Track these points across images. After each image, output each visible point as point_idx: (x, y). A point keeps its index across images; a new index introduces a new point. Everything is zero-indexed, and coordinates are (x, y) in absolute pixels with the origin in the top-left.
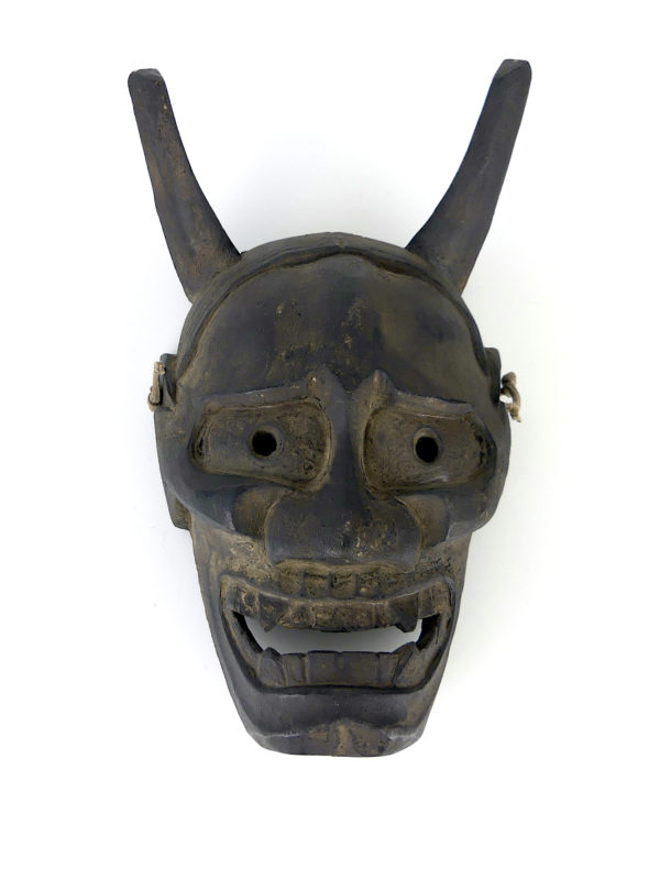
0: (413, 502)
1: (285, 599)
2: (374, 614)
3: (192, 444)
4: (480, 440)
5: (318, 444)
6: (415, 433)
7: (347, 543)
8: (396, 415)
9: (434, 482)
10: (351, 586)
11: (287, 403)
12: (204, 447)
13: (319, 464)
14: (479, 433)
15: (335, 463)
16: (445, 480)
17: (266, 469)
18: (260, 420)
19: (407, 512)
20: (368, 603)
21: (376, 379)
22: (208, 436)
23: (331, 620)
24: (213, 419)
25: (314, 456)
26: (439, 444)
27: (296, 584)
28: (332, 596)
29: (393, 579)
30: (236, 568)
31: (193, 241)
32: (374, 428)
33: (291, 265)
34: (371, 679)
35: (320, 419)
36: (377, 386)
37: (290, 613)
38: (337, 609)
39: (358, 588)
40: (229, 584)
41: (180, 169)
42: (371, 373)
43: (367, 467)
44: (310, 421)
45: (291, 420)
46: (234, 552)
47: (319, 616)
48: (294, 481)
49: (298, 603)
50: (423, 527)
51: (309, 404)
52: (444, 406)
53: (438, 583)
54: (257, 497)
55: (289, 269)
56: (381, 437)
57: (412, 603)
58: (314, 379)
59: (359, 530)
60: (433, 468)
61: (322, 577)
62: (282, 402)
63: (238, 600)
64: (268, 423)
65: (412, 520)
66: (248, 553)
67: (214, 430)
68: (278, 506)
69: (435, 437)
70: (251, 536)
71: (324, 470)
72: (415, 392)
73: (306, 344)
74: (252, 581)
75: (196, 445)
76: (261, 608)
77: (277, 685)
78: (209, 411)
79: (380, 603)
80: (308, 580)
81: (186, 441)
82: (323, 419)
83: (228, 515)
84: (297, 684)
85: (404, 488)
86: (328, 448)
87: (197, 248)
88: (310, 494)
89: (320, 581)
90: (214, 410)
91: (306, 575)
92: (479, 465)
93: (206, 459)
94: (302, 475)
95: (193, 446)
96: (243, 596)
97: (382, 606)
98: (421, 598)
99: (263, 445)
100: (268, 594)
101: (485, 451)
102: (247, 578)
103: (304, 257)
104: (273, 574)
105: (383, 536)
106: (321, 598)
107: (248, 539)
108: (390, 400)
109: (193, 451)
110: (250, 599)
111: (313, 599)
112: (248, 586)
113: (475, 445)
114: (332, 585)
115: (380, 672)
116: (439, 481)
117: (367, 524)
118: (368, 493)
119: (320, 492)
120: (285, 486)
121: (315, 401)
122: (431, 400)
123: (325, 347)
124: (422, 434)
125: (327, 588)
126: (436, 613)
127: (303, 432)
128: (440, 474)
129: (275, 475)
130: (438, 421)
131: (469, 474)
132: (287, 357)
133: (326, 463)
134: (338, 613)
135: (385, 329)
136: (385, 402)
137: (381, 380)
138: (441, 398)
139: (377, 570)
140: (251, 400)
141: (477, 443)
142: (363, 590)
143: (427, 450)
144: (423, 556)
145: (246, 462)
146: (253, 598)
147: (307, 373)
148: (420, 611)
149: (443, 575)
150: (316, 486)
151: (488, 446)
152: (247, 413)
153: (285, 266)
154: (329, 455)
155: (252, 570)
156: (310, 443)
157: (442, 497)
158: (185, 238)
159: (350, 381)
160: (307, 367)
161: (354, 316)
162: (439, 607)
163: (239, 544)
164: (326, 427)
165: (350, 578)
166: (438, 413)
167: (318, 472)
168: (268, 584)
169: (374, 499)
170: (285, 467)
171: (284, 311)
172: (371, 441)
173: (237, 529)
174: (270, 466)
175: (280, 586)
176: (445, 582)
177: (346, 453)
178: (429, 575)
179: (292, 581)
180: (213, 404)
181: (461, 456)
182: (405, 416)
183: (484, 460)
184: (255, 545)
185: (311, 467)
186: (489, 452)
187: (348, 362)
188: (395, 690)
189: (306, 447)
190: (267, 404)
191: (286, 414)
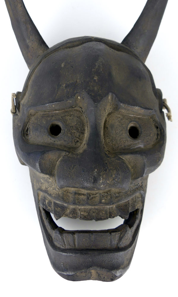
0: (127, 158)
1: (65, 205)
2: (108, 211)
3: (23, 130)
4: (157, 128)
5: (81, 130)
6: (128, 124)
7: (95, 180)
8: (119, 116)
9: (137, 148)
10: (97, 199)
11: (66, 110)
12: (28, 131)
13: (81, 140)
14: (157, 124)
15: (90, 139)
16: (142, 147)
17: (56, 142)
18: (53, 118)
19: (125, 163)
20: (106, 206)
21: (110, 97)
22: (30, 126)
23: (88, 215)
24: (33, 119)
25: (79, 136)
26: (140, 130)
27: (71, 197)
28: (88, 204)
29: (117, 195)
30: (44, 188)
31: (28, 41)
32: (109, 121)
33: (70, 47)
34: (108, 245)
35: (82, 117)
36: (110, 101)
37: (68, 211)
38: (90, 210)
39: (101, 200)
40: (41, 195)
41: (19, 5)
42: (107, 94)
43: (105, 141)
44: (77, 119)
45: (68, 118)
46: (42, 181)
47: (82, 213)
48: (70, 148)
49: (72, 207)
50: (132, 170)
51: (77, 110)
52: (142, 111)
53: (138, 194)
54: (51, 156)
55: (68, 49)
56: (112, 126)
57: (126, 205)
58: (79, 97)
59: (101, 174)
60: (136, 142)
61: (83, 194)
62: (64, 109)
63: (45, 203)
64: (57, 120)
65: (128, 167)
66: (48, 182)
67: (33, 123)
68: (62, 161)
69: (138, 126)
70: (49, 175)
71: (84, 142)
72: (129, 103)
73: (75, 80)
74: (50, 195)
75: (25, 130)
76: (54, 209)
77: (62, 247)
78: (31, 114)
79: (112, 206)
80: (77, 196)
81: (21, 129)
82: (84, 118)
83: (37, 164)
84: (71, 247)
85: (122, 151)
86: (86, 131)
87: (30, 44)
88: (77, 155)
89: (82, 197)
90: (33, 114)
91: (75, 193)
92: (157, 139)
93: (30, 137)
94: (73, 145)
95: (24, 131)
96: (47, 201)
97: (112, 208)
98: (130, 203)
99: (55, 130)
100: (58, 202)
101: (159, 132)
102: (48, 194)
103: (75, 44)
104: (60, 193)
105: (114, 176)
106: (83, 205)
107: (48, 176)
108: (116, 108)
109: (24, 134)
110: (50, 203)
111: (79, 205)
112: (48, 197)
113: (155, 130)
114: (88, 198)
115: (111, 242)
116: (140, 148)
117: (106, 170)
118: (106, 154)
119: (82, 154)
120: (65, 151)
121: (80, 109)
122: (137, 108)
123: (84, 81)
124: (131, 125)
125: (86, 200)
126: (137, 208)
127: (74, 124)
128: (140, 144)
129: (61, 145)
130: (139, 118)
131: (152, 143)
132: (66, 87)
133: (85, 139)
134: (91, 212)
135: (114, 73)
136: (114, 109)
137: (112, 98)
138: (141, 107)
139: (109, 191)
140: (48, 108)
141: (156, 129)
142: (103, 201)
143: (134, 133)
144: (131, 183)
145: (47, 139)
146: (51, 203)
147: (75, 94)
148: (130, 208)
149: (140, 190)
150: (80, 151)
151: (161, 130)
152: (47, 115)
153: (67, 48)
154: (87, 135)
155: (50, 190)
156: (77, 129)
157: (142, 155)
158: (24, 40)
159: (96, 98)
160: (75, 92)
161: (99, 66)
162: (138, 205)
163: (44, 178)
164: (85, 121)
165: (97, 195)
166: (140, 114)
167: (81, 143)
168: (58, 197)
169: (109, 157)
170: (65, 141)
171: (65, 65)
172: (107, 128)
173: (42, 172)
174: (58, 141)
175: (63, 199)
176: (140, 193)
177: (95, 134)
178: (134, 191)
179: (68, 196)
180: (32, 111)
181: (149, 136)
182: (124, 116)
183: (159, 137)
184: (51, 179)
185: (78, 141)
186: (161, 133)
187: (96, 88)
188: (119, 249)
189: (75, 131)
190: (56, 110)
191: (65, 115)
